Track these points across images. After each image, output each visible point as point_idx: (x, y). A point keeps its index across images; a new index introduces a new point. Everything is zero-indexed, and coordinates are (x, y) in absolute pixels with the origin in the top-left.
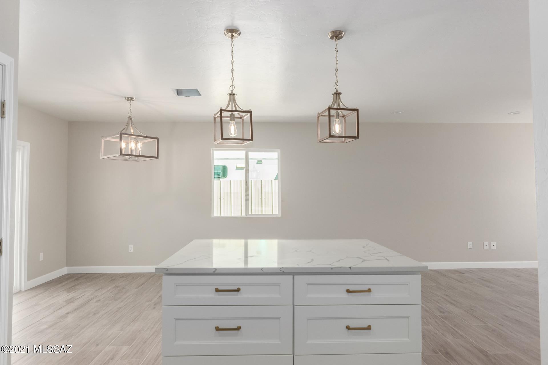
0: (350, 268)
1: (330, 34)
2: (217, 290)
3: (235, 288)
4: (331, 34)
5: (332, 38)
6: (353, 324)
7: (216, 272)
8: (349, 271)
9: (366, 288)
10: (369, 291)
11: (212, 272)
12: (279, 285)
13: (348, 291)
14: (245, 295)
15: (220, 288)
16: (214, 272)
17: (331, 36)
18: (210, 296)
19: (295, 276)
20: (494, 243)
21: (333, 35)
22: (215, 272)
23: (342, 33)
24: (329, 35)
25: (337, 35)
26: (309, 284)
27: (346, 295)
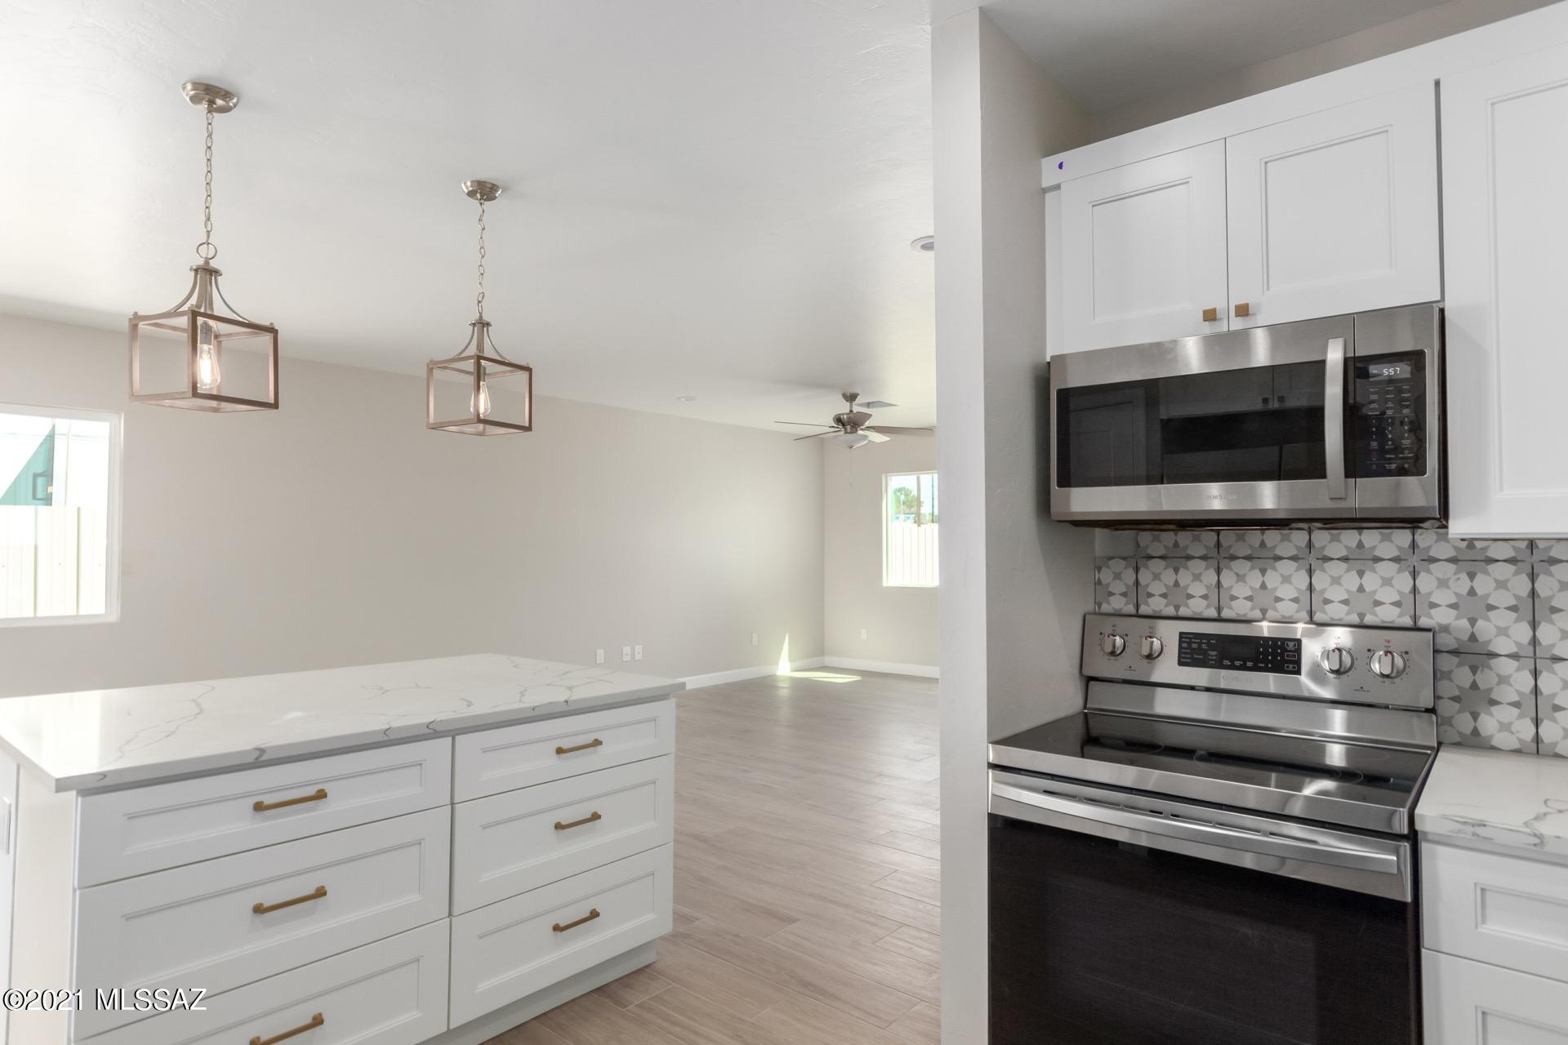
0: (567, 702)
1: (469, 184)
2: (259, 807)
3: (311, 791)
4: (471, 186)
5: (471, 194)
6: (566, 817)
7: (264, 758)
8: (566, 708)
9: (589, 739)
10: (597, 743)
11: (252, 760)
12: (421, 764)
13: (560, 751)
14: (340, 806)
15: (268, 800)
16: (256, 759)
17: (471, 189)
18: (240, 825)
19: (457, 738)
20: (639, 648)
21: (475, 188)
22: (262, 759)
23: (497, 191)
24: (466, 186)
25: (485, 191)
26: (485, 751)
27: (554, 760)
